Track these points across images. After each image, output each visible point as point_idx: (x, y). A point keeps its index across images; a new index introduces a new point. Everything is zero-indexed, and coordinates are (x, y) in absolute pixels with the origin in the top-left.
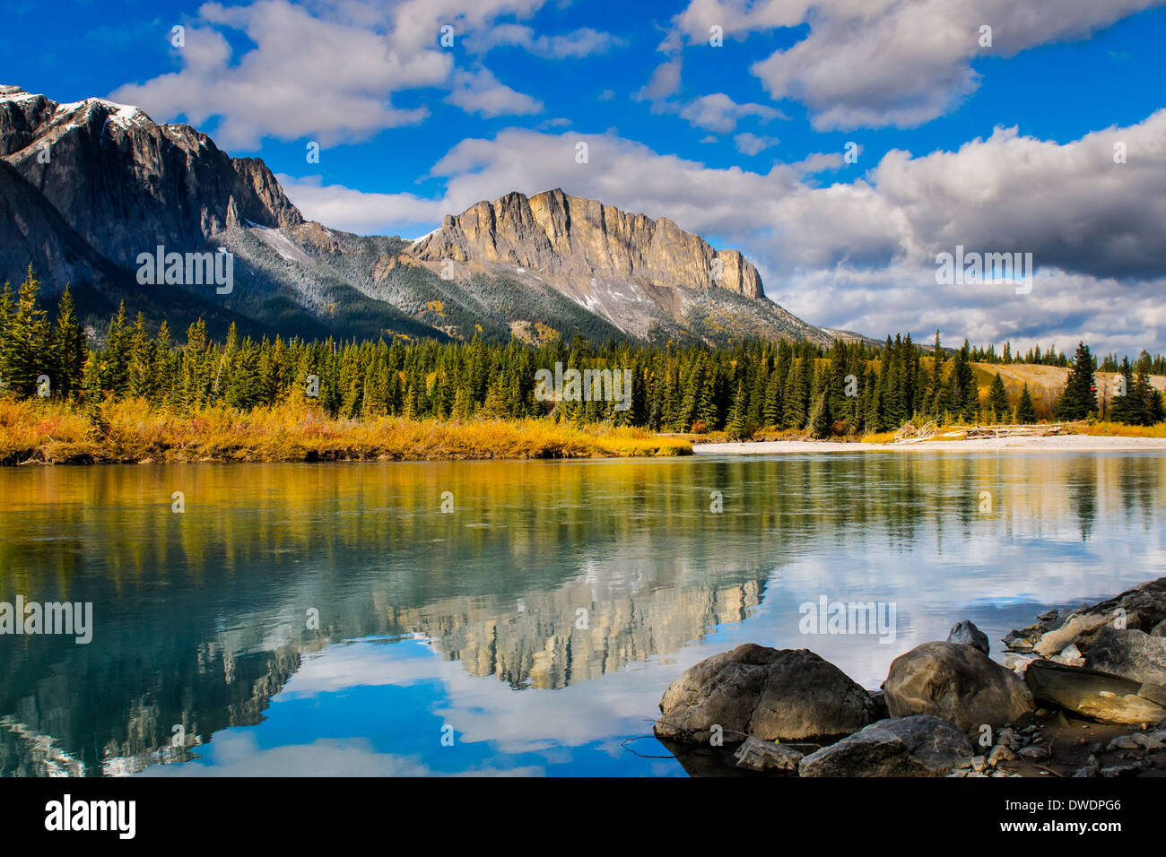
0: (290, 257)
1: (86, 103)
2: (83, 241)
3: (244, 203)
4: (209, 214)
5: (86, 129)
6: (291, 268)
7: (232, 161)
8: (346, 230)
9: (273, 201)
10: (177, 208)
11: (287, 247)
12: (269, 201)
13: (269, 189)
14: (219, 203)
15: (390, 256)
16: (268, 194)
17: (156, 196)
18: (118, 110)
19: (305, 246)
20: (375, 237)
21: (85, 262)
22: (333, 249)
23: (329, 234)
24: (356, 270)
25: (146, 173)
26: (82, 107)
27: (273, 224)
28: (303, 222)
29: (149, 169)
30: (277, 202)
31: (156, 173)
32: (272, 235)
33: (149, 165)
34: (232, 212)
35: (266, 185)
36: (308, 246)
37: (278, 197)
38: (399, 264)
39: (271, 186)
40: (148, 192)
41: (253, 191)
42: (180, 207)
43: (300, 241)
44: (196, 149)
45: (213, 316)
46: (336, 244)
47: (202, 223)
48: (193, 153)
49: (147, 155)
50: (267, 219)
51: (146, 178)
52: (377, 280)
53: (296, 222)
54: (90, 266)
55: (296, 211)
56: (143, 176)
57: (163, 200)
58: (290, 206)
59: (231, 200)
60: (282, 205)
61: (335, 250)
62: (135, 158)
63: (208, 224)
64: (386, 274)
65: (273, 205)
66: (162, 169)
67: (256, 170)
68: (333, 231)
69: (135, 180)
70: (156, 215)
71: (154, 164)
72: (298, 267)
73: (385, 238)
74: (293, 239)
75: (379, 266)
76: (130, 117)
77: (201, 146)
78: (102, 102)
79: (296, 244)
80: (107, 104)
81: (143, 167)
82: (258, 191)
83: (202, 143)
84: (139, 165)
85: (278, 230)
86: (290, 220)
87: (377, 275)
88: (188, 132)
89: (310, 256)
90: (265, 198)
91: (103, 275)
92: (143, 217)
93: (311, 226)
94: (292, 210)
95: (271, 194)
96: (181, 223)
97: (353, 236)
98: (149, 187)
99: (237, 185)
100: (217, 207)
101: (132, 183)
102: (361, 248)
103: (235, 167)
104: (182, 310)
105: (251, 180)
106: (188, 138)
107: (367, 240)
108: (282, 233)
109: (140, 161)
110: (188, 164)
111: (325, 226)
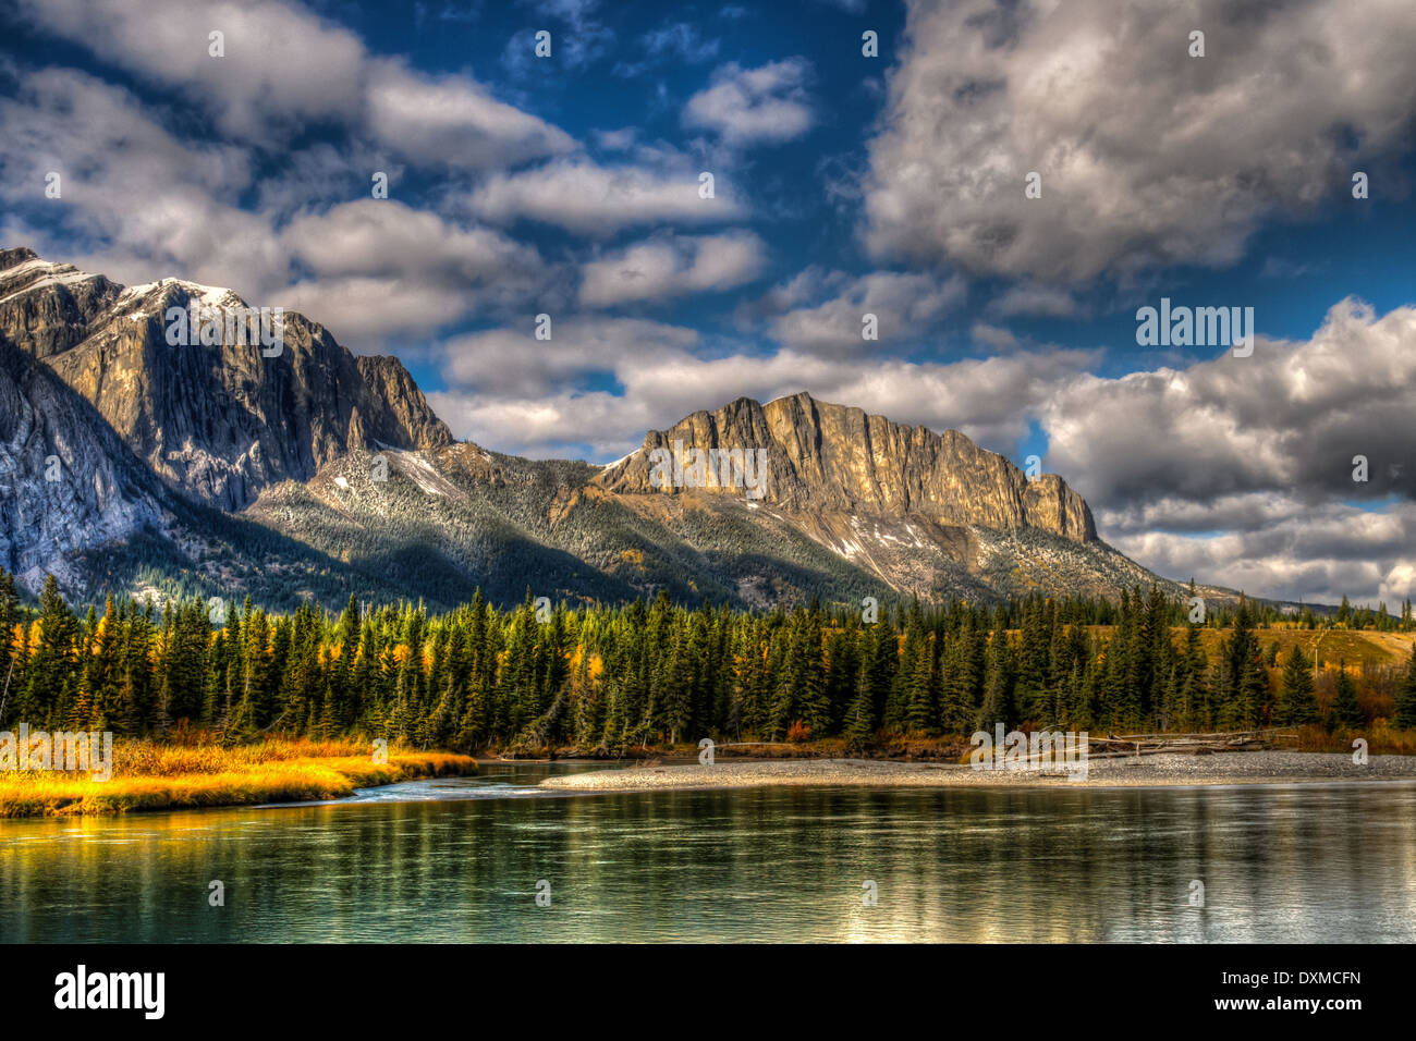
0: (434, 491)
1: (161, 284)
2: (149, 471)
3: (372, 417)
4: (324, 433)
5: (158, 319)
6: (435, 505)
7: (355, 361)
8: (510, 453)
9: (412, 414)
10: (279, 425)
11: (430, 477)
12: (407, 414)
13: (406, 398)
14: (338, 417)
15: (572, 487)
16: (405, 406)
17: (252, 411)
18: (203, 293)
19: (456, 475)
20: (552, 462)
21: (149, 500)
22: (493, 479)
23: (488, 459)
24: (524, 507)
25: (239, 378)
26: (155, 290)
27: (411, 446)
28: (453, 442)
29: (243, 373)
30: (417, 415)
31: (253, 377)
32: (415, 462)
33: (243, 368)
34: (356, 429)
35: (402, 393)
36: (460, 475)
37: (419, 408)
38: (583, 499)
39: (410, 394)
40: (239, 405)
41: (385, 401)
42: (284, 423)
43: (449, 469)
44: (308, 345)
45: (323, 573)
46: (497, 471)
47: (314, 445)
48: (303, 351)
49: (241, 354)
50: (403, 438)
51: (239, 385)
52: (553, 520)
53: (443, 442)
54: (156, 506)
55: (444, 427)
56: (234, 381)
57: (261, 415)
58: (434, 420)
59: (355, 413)
60: (424, 419)
61: (497, 481)
62: (225, 358)
63: (322, 447)
64: (565, 514)
65: (411, 420)
66: (261, 372)
67: (389, 372)
68: (494, 454)
69: (224, 389)
70: (252, 435)
71: (251, 366)
72: (444, 504)
73: (565, 464)
74: (439, 466)
75: (556, 501)
76: (219, 302)
77: (314, 341)
78: (183, 283)
79: (442, 472)
80: (189, 285)
81: (235, 370)
82: (392, 401)
83: (316, 336)
84: (230, 367)
85: (418, 454)
86: (436, 439)
87: (554, 513)
88: (297, 322)
89: (462, 488)
90: (401, 410)
91: (173, 517)
92: (233, 438)
93: (463, 448)
94: (439, 426)
95: (410, 406)
96: (286, 445)
97: (522, 461)
98: (243, 397)
99: (363, 392)
100: (335, 422)
101: (221, 392)
102: (532, 477)
103: (361, 368)
104: (281, 564)
105: (381, 386)
106: (297, 331)
107: (540, 466)
108: (424, 457)
109: (231, 361)
110: (296, 365)
111: (484, 447)
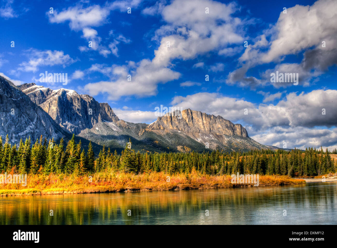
0: (115, 130)
1: (60, 90)
2: (60, 126)
3: (103, 115)
4: (93, 119)
5: (60, 96)
6: (116, 133)
8: (130, 122)
9: (111, 114)
10: (84, 117)
11: (114, 127)
12: (110, 115)
13: (109, 111)
14: (96, 115)
15: (143, 129)
16: (109, 113)
17: (79, 114)
18: (69, 91)
19: (119, 127)
20: (139, 124)
21: (60, 133)
22: (127, 127)
23: (126, 123)
24: (134, 133)
25: (76, 108)
26: (59, 91)
27: (110, 121)
28: (119, 120)
29: (77, 107)
30: (112, 115)
31: (79, 108)
32: (111, 124)
33: (77, 106)
34: (100, 118)
35: (109, 110)
36: (120, 127)
37: (112, 113)
38: (145, 131)
39: (110, 110)
40: (77, 113)
41: (105, 112)
42: (86, 117)
43: (118, 125)
44: (90, 101)
45: (95, 147)
46: (128, 126)
47: (92, 121)
48: (89, 102)
49: (77, 103)
50: (109, 119)
51: (76, 109)
52: (139, 135)
53: (117, 120)
54: (62, 134)
55: (117, 117)
56: (75, 109)
57: (81, 115)
58: (115, 116)
59: (99, 115)
60: (113, 115)
61: (128, 128)
62: (74, 104)
63: (93, 121)
64: (142, 134)
65: (111, 116)
66: (81, 107)
67: (106, 106)
68: (127, 122)
69: (73, 110)
70: (79, 119)
71: (79, 106)
72: (118, 132)
73: (141, 124)
74: (116, 125)
75: (140, 131)
76: (72, 93)
77: (91, 100)
78: (65, 89)
79: (117, 126)
80: (66, 90)
81: (76, 106)
82: (107, 112)
83: (91, 99)
84: (74, 106)
85: (112, 123)
86: (115, 120)
87: (140, 134)
88: (88, 96)
89: (121, 129)
90: (109, 114)
91: (65, 136)
92: (75, 120)
93: (121, 121)
94: (116, 117)
95: (110, 113)
96: (86, 121)
97: (133, 124)
98: (77, 112)
99: (101, 110)
100: (95, 117)
101: (73, 111)
102: (135, 127)
103: (100, 105)
104: (87, 145)
105: (105, 109)
106: (88, 98)
107: (136, 124)
108: (113, 123)
109: (75, 105)
110: (88, 105)
111: (125, 121)
